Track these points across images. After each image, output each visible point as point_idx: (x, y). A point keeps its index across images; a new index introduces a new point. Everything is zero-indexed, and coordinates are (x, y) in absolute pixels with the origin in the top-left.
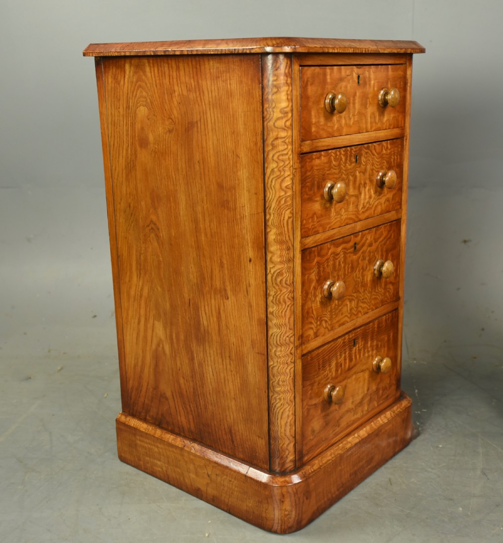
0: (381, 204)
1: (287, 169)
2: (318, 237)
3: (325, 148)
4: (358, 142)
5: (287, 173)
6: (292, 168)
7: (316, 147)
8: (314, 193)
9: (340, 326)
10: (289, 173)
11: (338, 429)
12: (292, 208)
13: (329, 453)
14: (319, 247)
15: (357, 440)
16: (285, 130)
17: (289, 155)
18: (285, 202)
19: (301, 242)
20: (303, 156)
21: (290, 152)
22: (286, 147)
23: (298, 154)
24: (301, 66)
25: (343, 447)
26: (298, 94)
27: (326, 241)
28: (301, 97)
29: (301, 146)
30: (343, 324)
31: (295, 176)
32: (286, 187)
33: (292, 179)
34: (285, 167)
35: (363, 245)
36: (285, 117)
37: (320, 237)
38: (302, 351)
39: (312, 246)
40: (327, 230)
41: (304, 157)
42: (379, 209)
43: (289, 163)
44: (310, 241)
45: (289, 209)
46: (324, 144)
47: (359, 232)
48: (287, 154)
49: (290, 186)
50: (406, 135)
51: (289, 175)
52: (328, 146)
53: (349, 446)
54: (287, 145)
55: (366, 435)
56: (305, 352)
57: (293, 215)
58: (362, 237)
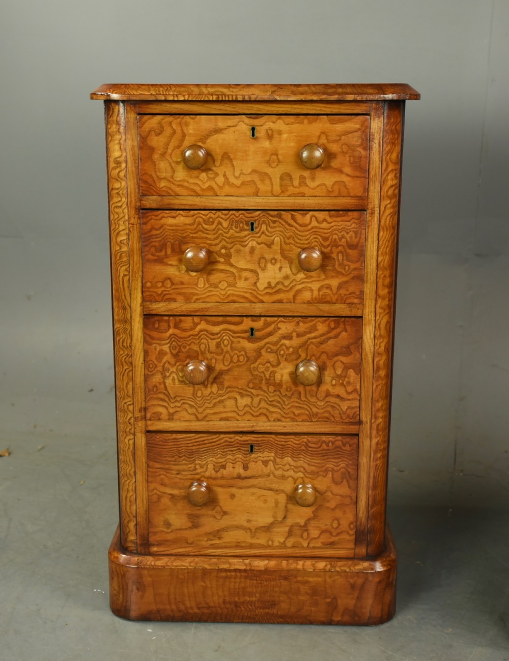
0: (311, 290)
1: (121, 223)
2: (173, 305)
3: (187, 208)
4: (255, 206)
5: (122, 228)
6: (127, 223)
7: (169, 204)
8: (166, 255)
9: (221, 419)
10: (123, 228)
11: (217, 541)
12: (128, 266)
13: (189, 559)
14: (177, 318)
15: (243, 567)
16: (118, 180)
17: (123, 207)
18: (121, 257)
19: (142, 305)
20: (143, 211)
21: (124, 206)
22: (119, 199)
23: (136, 209)
24: (139, 114)
25: (215, 564)
26: (135, 144)
27: (189, 314)
28: (141, 148)
29: (141, 200)
30: (227, 419)
31: (131, 232)
32: (121, 241)
33: (128, 235)
34: (119, 220)
35: (270, 334)
36: (118, 167)
37: (178, 306)
38: (146, 426)
39: (164, 313)
40: (193, 301)
41: (148, 213)
42: (307, 295)
43: (124, 216)
44: (159, 307)
45: (124, 265)
46: (184, 202)
47: (260, 316)
48: (121, 207)
49: (125, 241)
50: (370, 206)
51: (123, 230)
52: (191, 205)
53: (226, 566)
54: (121, 198)
55: (263, 569)
56: (151, 428)
57: (130, 273)
58: (267, 325)
